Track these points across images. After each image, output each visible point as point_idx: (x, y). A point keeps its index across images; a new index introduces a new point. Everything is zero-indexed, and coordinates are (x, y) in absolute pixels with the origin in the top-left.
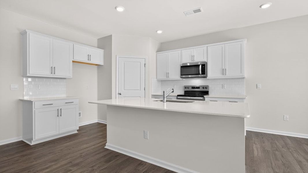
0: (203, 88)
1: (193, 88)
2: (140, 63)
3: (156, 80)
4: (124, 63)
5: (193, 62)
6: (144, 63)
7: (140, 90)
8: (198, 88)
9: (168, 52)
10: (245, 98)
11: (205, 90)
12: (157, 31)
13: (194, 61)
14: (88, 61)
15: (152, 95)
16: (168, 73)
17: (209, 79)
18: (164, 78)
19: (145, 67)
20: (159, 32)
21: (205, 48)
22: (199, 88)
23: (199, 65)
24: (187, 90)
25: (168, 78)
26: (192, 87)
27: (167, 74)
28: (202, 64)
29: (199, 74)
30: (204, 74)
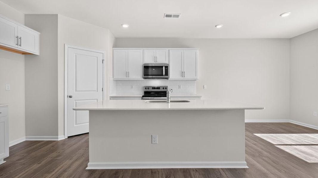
0: (163, 88)
1: (154, 88)
2: (97, 58)
3: (113, 79)
4: (76, 56)
5: (155, 63)
6: (102, 59)
7: (97, 91)
8: (158, 88)
9: (128, 50)
10: (201, 97)
11: (165, 90)
12: (122, 25)
13: (157, 63)
14: (17, 46)
15: (110, 97)
16: (129, 72)
17: (170, 80)
18: (123, 77)
19: (103, 63)
20: (125, 26)
21: (167, 51)
22: (160, 89)
23: (162, 67)
24: (147, 90)
25: (127, 78)
26: (152, 88)
27: (127, 74)
28: (165, 66)
29: (163, 75)
30: (167, 75)
